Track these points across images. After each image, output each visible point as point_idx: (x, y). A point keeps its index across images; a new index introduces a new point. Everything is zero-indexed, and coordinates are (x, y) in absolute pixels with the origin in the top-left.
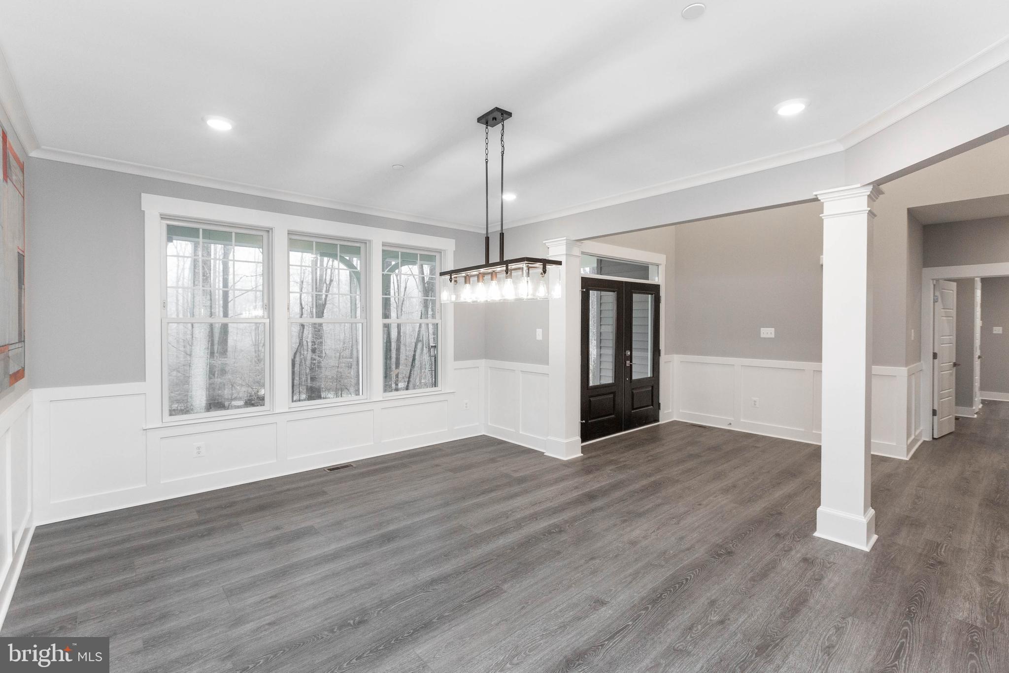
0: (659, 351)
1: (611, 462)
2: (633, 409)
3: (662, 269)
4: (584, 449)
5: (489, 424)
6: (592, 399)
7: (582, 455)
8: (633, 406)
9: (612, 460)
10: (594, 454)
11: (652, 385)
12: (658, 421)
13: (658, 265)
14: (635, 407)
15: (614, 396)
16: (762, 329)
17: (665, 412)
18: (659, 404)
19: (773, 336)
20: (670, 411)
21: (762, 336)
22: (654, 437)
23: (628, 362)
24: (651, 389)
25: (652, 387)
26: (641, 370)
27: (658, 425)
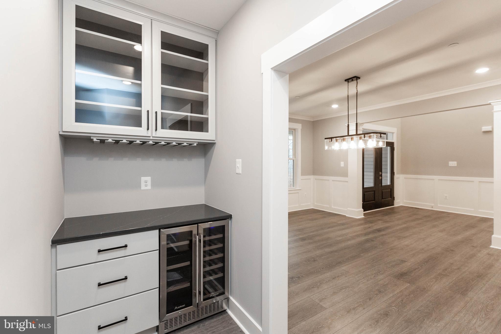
0: (394, 173)
1: (379, 220)
2: (382, 199)
3: (395, 135)
4: (365, 214)
5: (315, 204)
6: (365, 193)
7: (364, 217)
8: (382, 197)
9: (380, 219)
10: (369, 216)
11: (391, 188)
12: (393, 205)
13: (393, 133)
14: (383, 198)
15: (374, 193)
16: (450, 162)
17: (397, 201)
18: (394, 198)
19: (456, 165)
20: (399, 201)
21: (450, 165)
22: (393, 211)
23: (380, 177)
24: (390, 190)
25: (391, 189)
26: (386, 181)
27: (394, 207)
